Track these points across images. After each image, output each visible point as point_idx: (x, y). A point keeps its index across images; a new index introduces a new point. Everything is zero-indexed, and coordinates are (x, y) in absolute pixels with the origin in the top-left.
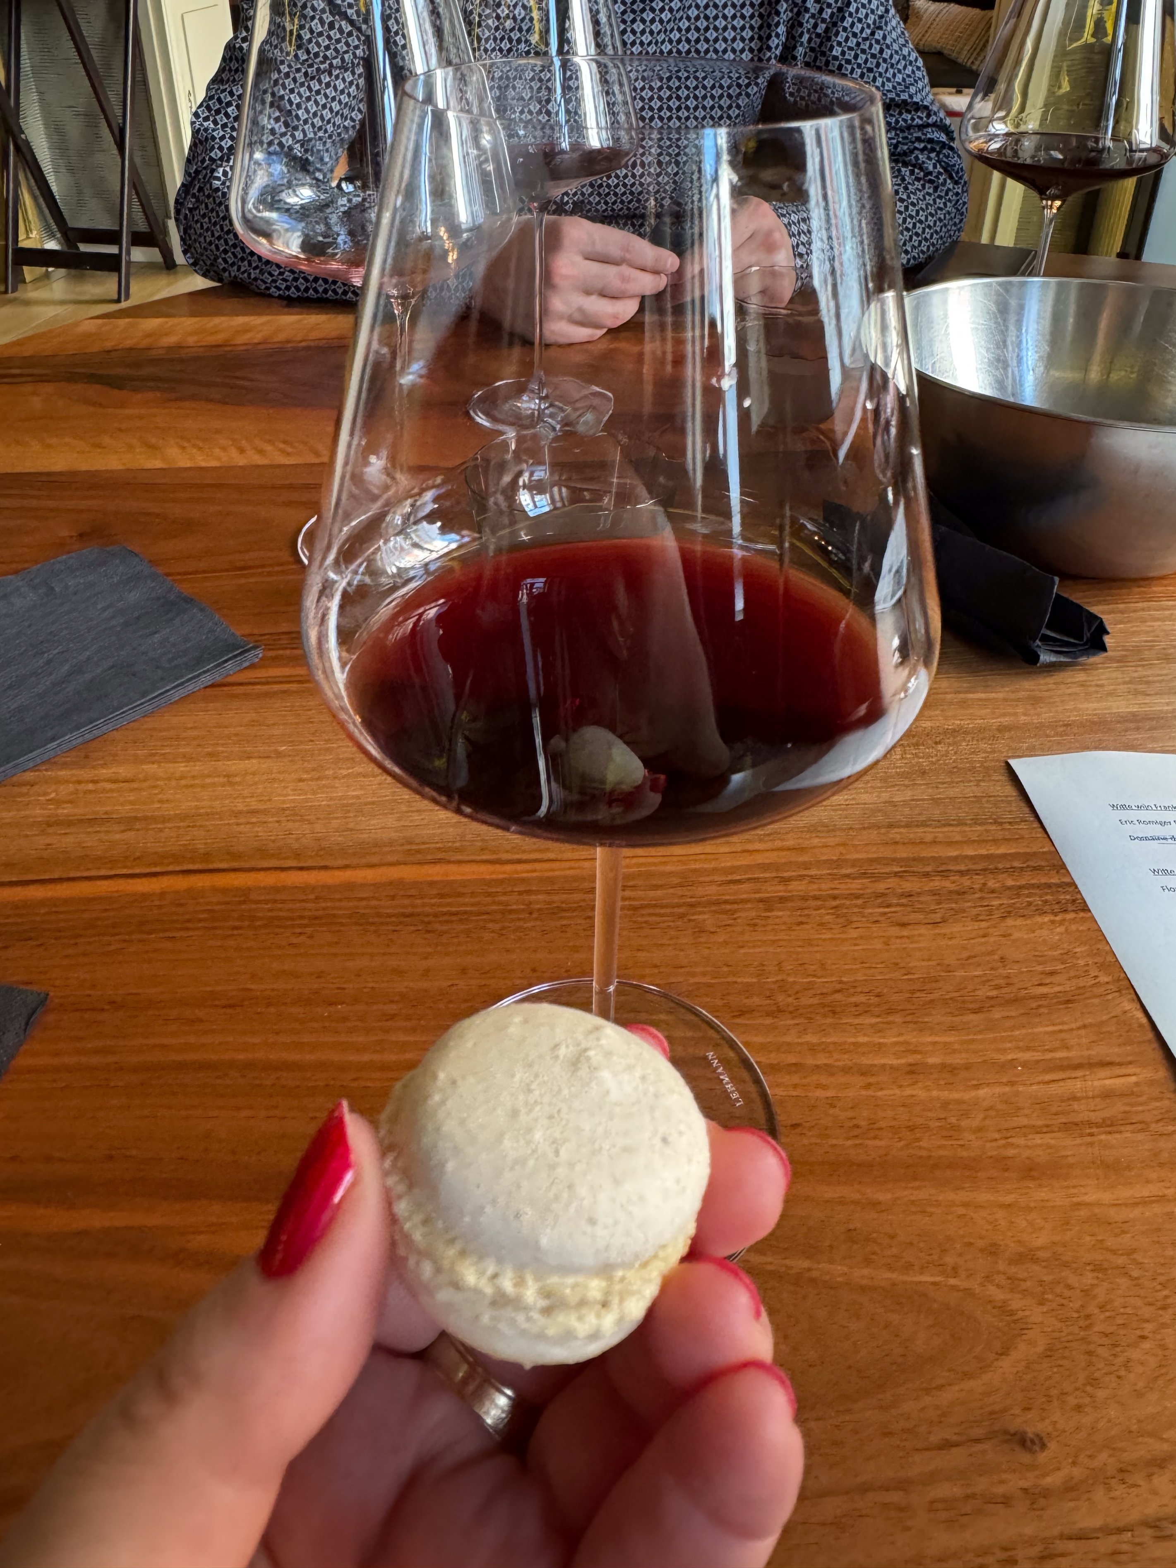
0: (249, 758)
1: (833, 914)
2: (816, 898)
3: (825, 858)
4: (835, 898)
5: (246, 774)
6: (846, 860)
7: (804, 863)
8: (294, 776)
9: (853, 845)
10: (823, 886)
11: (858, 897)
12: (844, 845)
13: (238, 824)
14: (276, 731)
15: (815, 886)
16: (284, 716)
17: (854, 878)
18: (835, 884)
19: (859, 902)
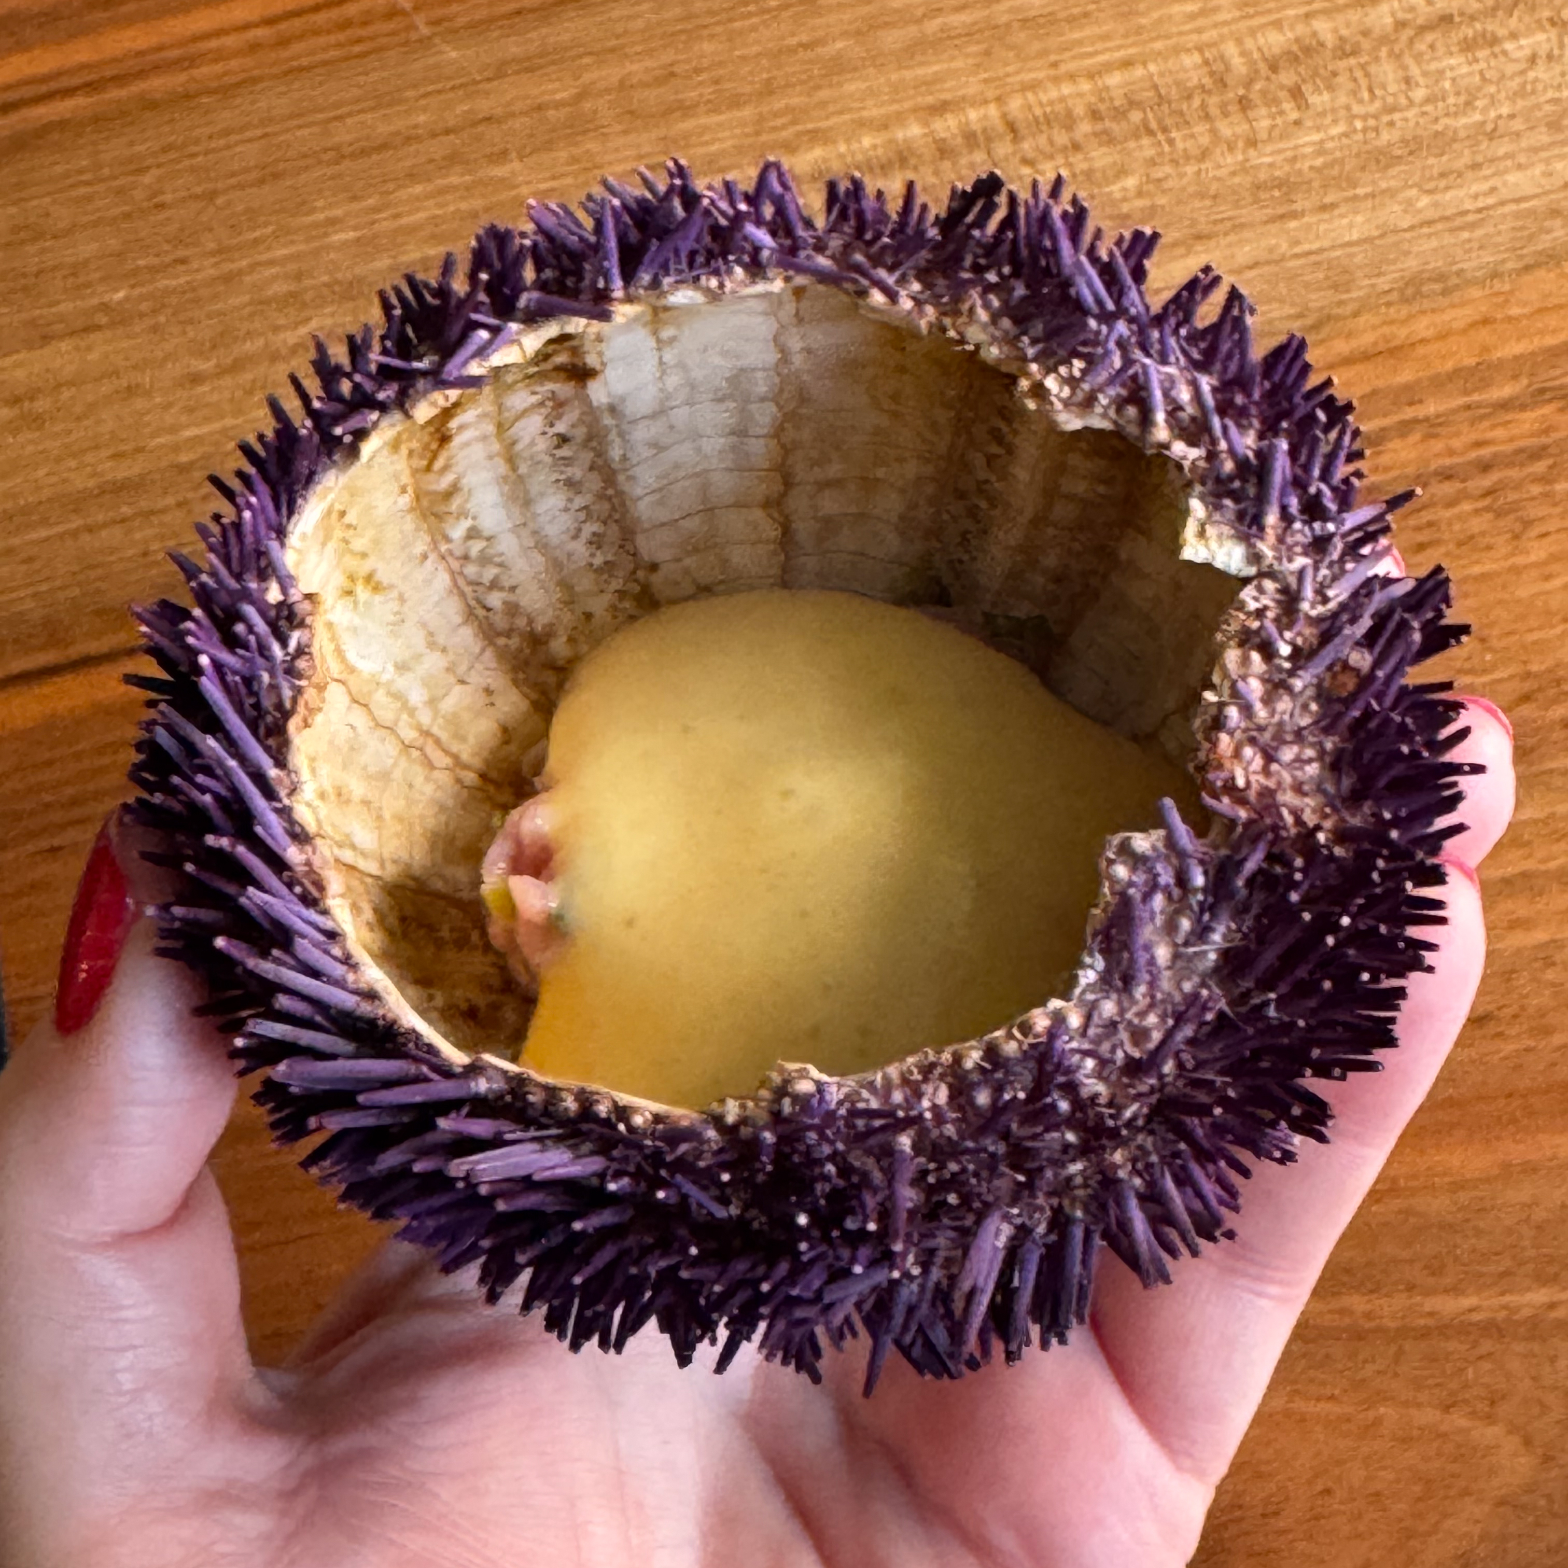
0: (46, 339)
1: (1487, 509)
2: (1446, 475)
3: (1449, 365)
4: (1485, 467)
5: (59, 386)
6: (1500, 365)
7: (1407, 388)
8: (174, 370)
9: (1509, 319)
10: (1456, 443)
11: (1536, 454)
12: (1486, 321)
13: (90, 529)
14: (86, 249)
15: (1438, 446)
16: (89, 199)
17: (1523, 407)
18: (1483, 431)
19: (1540, 467)
